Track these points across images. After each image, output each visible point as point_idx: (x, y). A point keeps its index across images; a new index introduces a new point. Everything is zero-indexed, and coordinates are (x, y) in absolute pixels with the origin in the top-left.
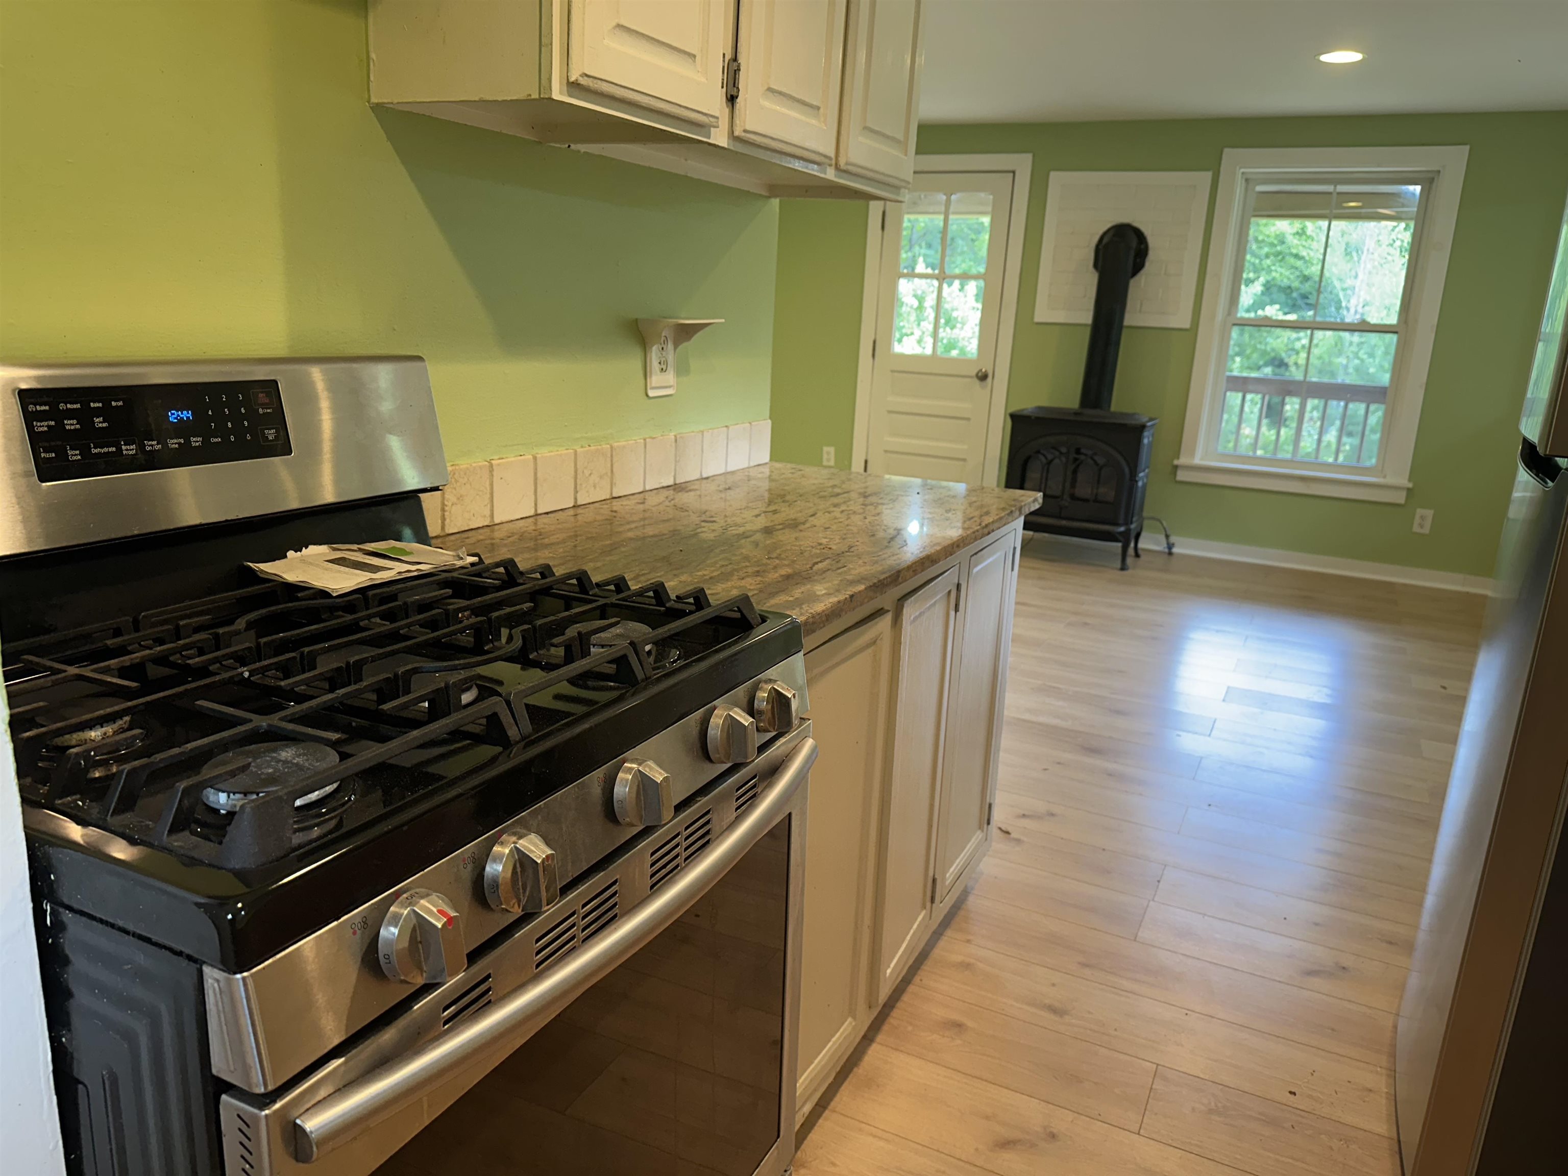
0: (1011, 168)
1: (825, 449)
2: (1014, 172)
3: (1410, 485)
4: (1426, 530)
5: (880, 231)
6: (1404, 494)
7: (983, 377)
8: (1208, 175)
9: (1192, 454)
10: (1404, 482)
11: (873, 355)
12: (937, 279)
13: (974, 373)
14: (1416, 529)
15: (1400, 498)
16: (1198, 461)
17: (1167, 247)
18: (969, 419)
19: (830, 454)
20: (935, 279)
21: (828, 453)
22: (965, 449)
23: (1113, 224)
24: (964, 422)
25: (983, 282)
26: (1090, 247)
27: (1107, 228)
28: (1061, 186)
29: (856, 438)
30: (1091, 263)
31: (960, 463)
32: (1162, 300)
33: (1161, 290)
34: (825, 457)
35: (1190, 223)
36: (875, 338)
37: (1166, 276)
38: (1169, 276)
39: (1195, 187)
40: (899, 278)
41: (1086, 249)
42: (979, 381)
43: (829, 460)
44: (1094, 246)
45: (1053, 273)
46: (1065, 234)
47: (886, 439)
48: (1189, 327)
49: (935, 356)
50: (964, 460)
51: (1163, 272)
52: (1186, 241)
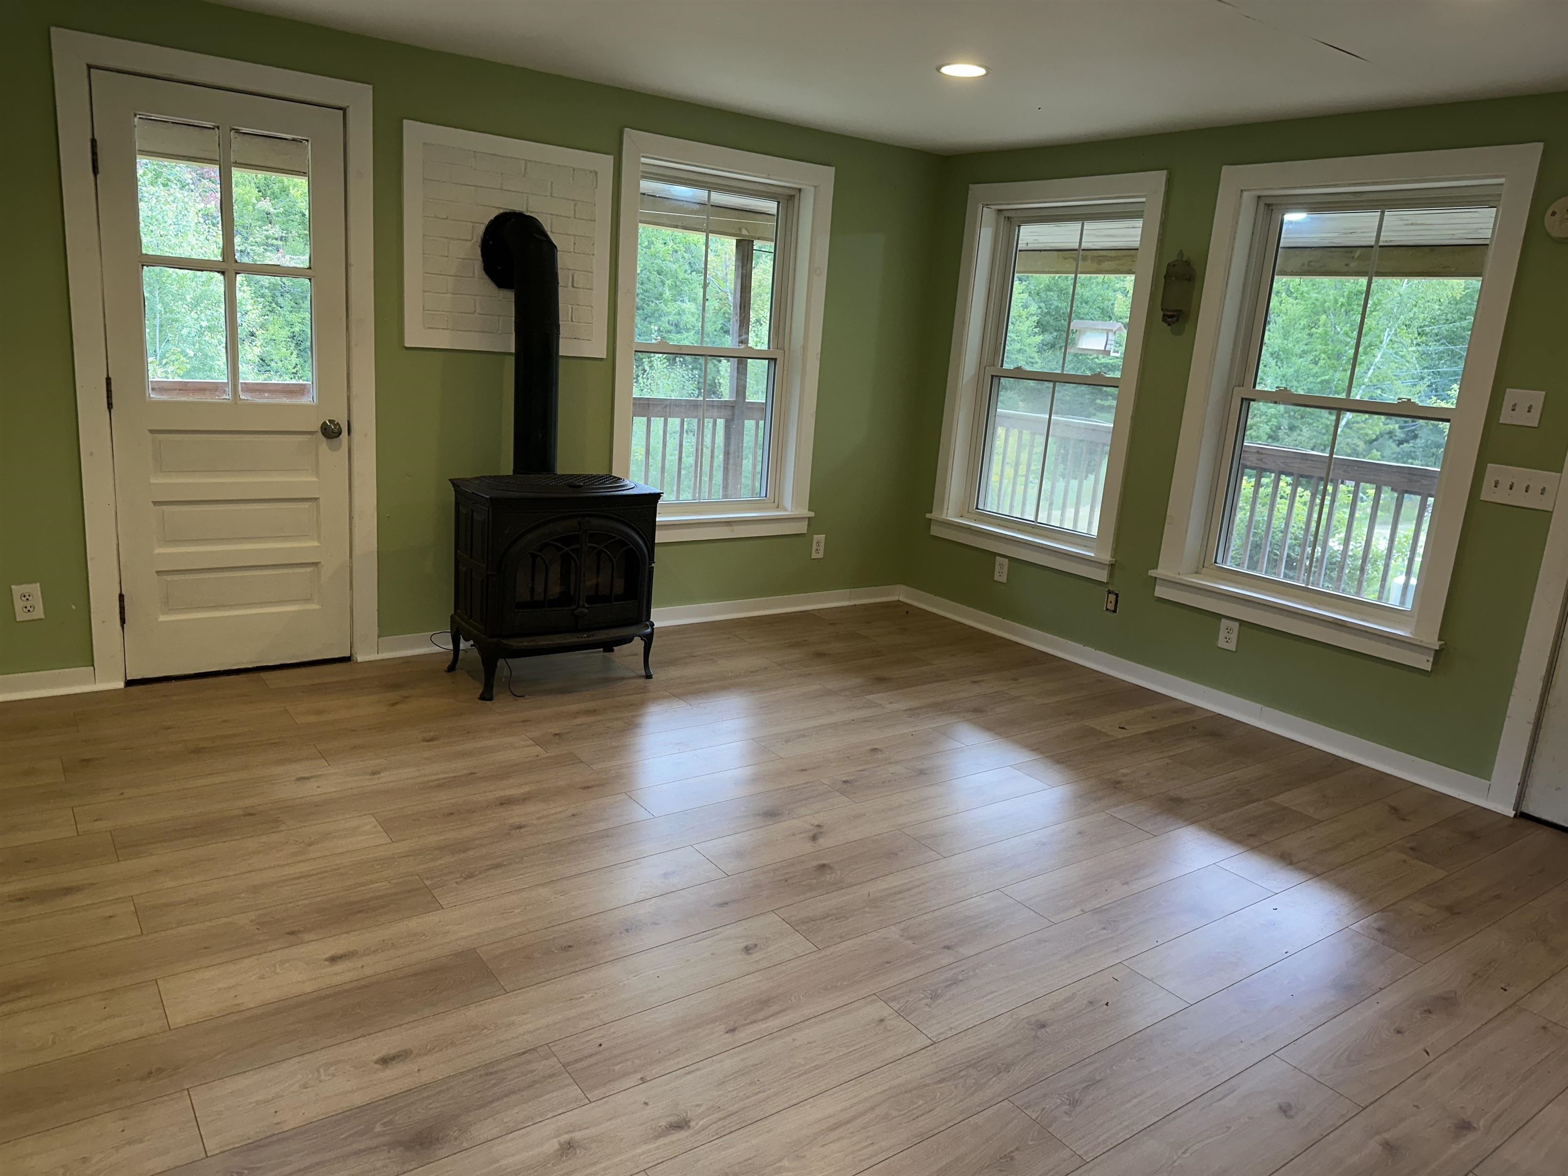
0: (341, 101)
1: (17, 590)
2: (344, 110)
3: (811, 514)
4: (821, 553)
5: (89, 173)
6: (806, 523)
7: (330, 432)
8: (610, 159)
10: (805, 511)
11: (110, 406)
12: (223, 273)
13: (317, 427)
14: (815, 555)
15: (802, 528)
17: (572, 250)
18: (316, 499)
19: (30, 598)
20: (218, 272)
21: (27, 597)
22: (318, 547)
23: (501, 211)
24: (306, 505)
25: (307, 281)
26: (473, 241)
27: (494, 216)
28: (424, 144)
29: (92, 559)
30: (478, 264)
31: (309, 570)
32: (572, 321)
33: (570, 306)
34: (19, 604)
35: (594, 221)
36: (108, 375)
37: (573, 289)
38: (578, 290)
39: (596, 173)
40: (143, 266)
41: (469, 243)
42: (324, 439)
43: (31, 610)
44: (479, 240)
45: (426, 275)
46: (436, 217)
47: (157, 551)
48: (605, 357)
49: (239, 402)
50: (316, 564)
51: (570, 284)
52: (593, 244)
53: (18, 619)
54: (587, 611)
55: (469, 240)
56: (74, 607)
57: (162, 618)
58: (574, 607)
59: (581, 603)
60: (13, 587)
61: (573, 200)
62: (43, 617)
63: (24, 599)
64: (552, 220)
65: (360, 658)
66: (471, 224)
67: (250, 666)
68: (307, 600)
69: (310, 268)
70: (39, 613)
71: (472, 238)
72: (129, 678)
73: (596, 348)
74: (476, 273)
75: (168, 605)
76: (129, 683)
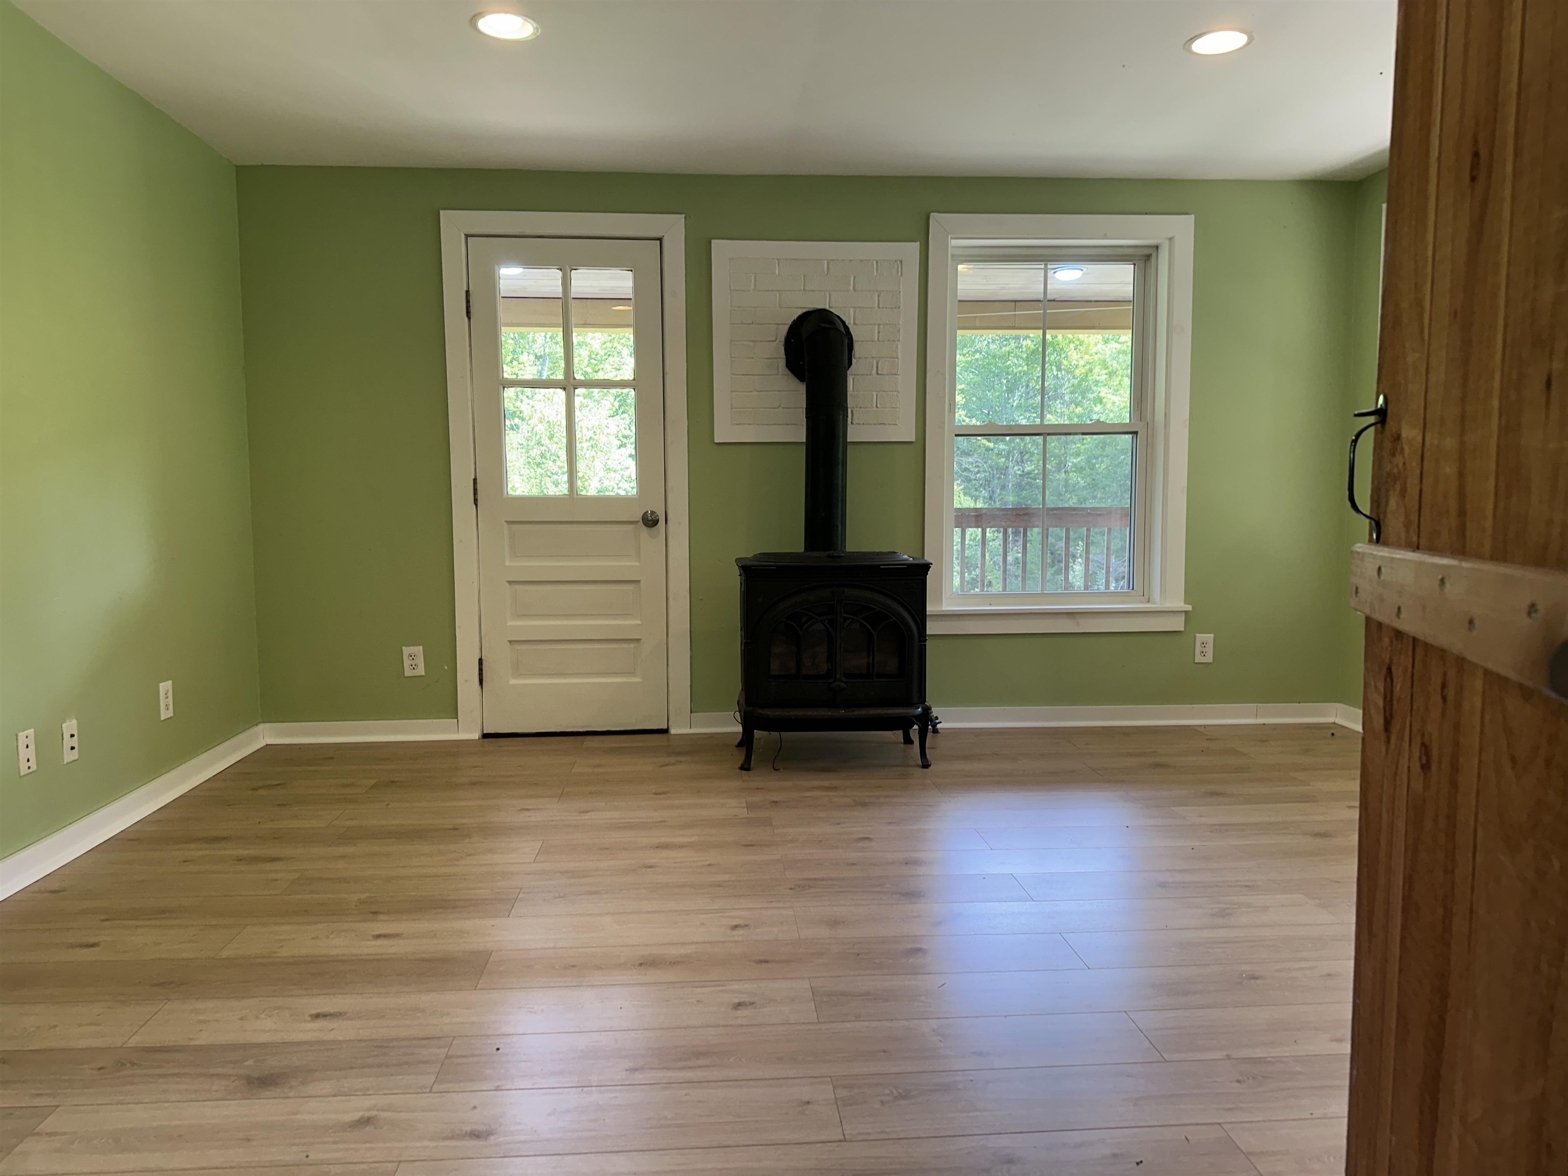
0: (658, 235)
1: (406, 650)
2: (660, 240)
3: (1189, 608)
4: (1209, 658)
5: (466, 319)
6: (1182, 618)
7: (650, 521)
8: (916, 246)
9: (939, 600)
10: (1179, 604)
11: (476, 501)
12: (564, 389)
13: (638, 517)
14: (1199, 659)
15: (1178, 624)
16: (947, 606)
17: (876, 339)
18: (637, 582)
19: (415, 658)
20: (561, 388)
21: (413, 657)
22: (639, 625)
23: (805, 310)
24: (630, 587)
25: (633, 390)
26: (777, 341)
27: (797, 316)
28: (729, 260)
29: (460, 627)
30: (782, 363)
31: (632, 646)
32: (877, 407)
33: (875, 394)
34: (407, 662)
35: (899, 308)
36: (476, 476)
37: (878, 376)
38: (882, 376)
39: (901, 262)
40: (504, 388)
41: (775, 343)
42: (645, 528)
43: (415, 668)
44: (783, 339)
45: (733, 376)
46: (742, 323)
47: (509, 623)
48: (914, 440)
49: (575, 496)
50: (638, 640)
51: (874, 372)
52: (899, 331)
53: (406, 675)
54: (845, 686)
55: (773, 341)
56: (446, 668)
57: (513, 682)
58: (831, 681)
59: (838, 676)
60: (403, 648)
61: (877, 291)
62: (424, 674)
63: (411, 658)
64: (855, 312)
65: (673, 731)
66: (775, 326)
67: (581, 730)
68: (632, 674)
69: (634, 379)
70: (421, 671)
71: (776, 341)
72: (485, 732)
73: (905, 432)
74: (780, 370)
75: (517, 671)
76: (485, 736)
